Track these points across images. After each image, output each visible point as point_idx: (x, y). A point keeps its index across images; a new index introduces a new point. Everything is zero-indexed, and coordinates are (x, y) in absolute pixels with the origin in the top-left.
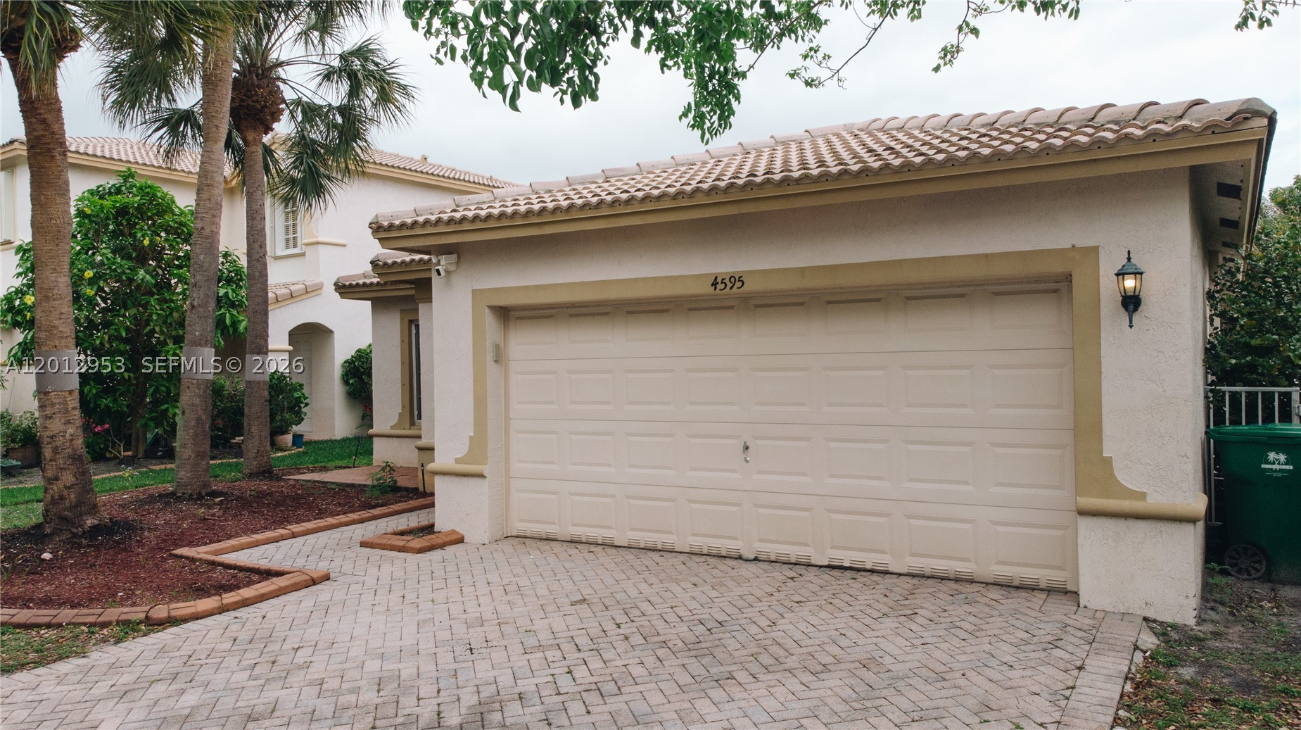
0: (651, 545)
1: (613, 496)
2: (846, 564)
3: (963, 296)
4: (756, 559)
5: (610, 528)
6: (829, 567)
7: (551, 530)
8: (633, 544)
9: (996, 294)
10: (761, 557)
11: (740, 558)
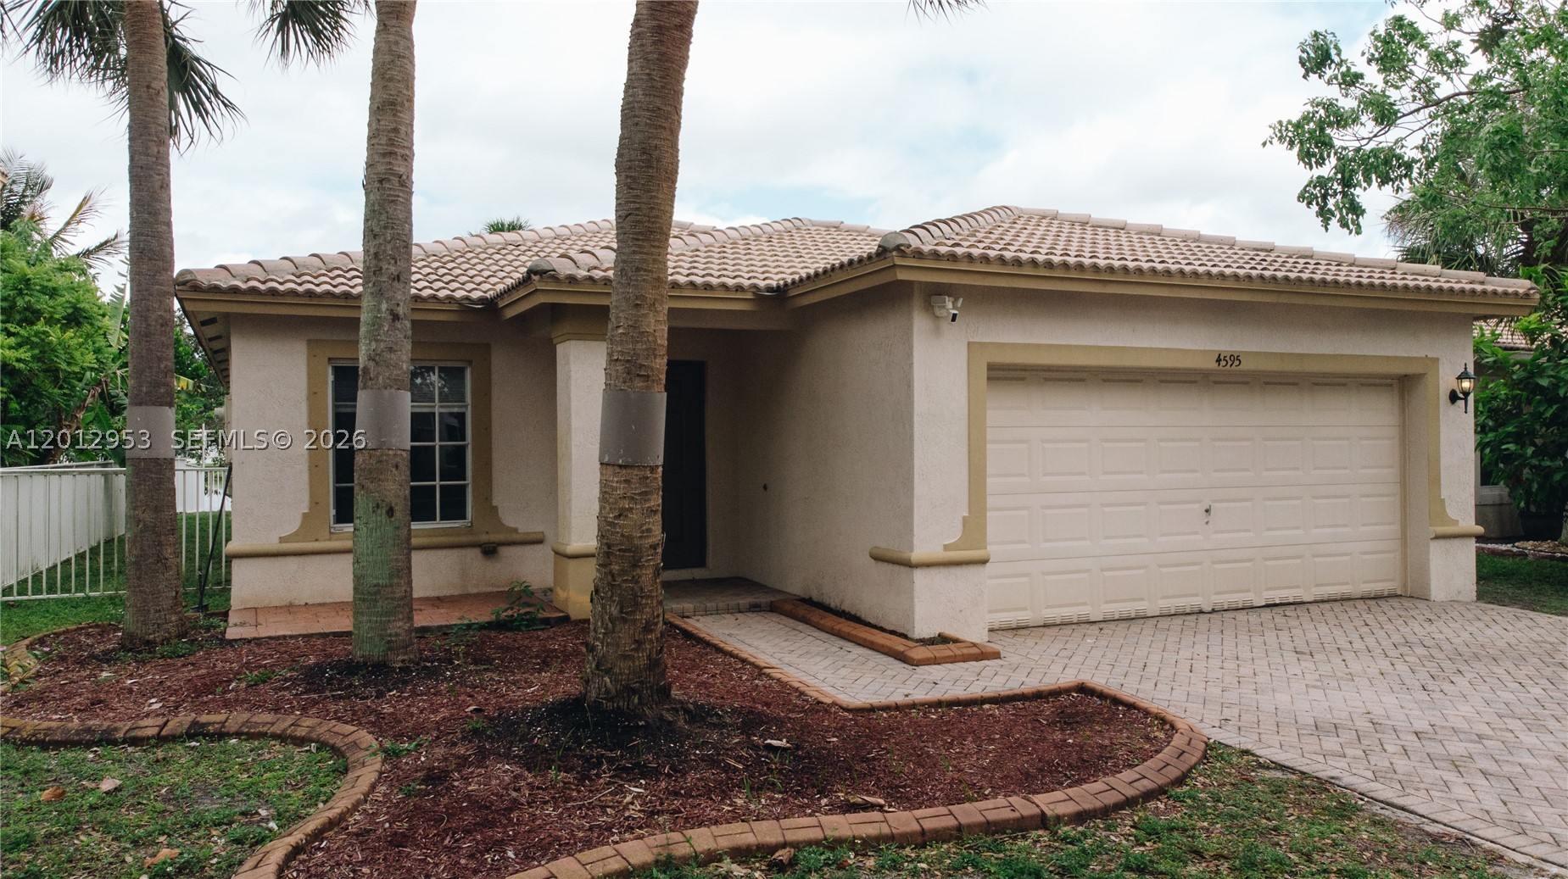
0: (1125, 615)
1: (1087, 571)
2: (1278, 602)
3: (1344, 385)
4: (1214, 611)
5: (1085, 604)
6: (1267, 606)
7: (1024, 617)
8: (1109, 617)
9: (1363, 385)
10: (1217, 608)
11: (1201, 612)
